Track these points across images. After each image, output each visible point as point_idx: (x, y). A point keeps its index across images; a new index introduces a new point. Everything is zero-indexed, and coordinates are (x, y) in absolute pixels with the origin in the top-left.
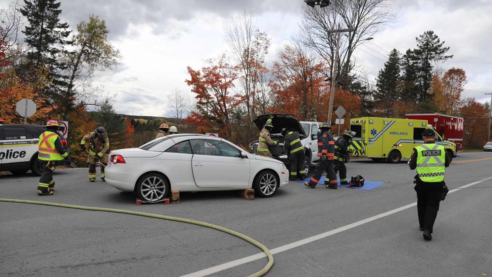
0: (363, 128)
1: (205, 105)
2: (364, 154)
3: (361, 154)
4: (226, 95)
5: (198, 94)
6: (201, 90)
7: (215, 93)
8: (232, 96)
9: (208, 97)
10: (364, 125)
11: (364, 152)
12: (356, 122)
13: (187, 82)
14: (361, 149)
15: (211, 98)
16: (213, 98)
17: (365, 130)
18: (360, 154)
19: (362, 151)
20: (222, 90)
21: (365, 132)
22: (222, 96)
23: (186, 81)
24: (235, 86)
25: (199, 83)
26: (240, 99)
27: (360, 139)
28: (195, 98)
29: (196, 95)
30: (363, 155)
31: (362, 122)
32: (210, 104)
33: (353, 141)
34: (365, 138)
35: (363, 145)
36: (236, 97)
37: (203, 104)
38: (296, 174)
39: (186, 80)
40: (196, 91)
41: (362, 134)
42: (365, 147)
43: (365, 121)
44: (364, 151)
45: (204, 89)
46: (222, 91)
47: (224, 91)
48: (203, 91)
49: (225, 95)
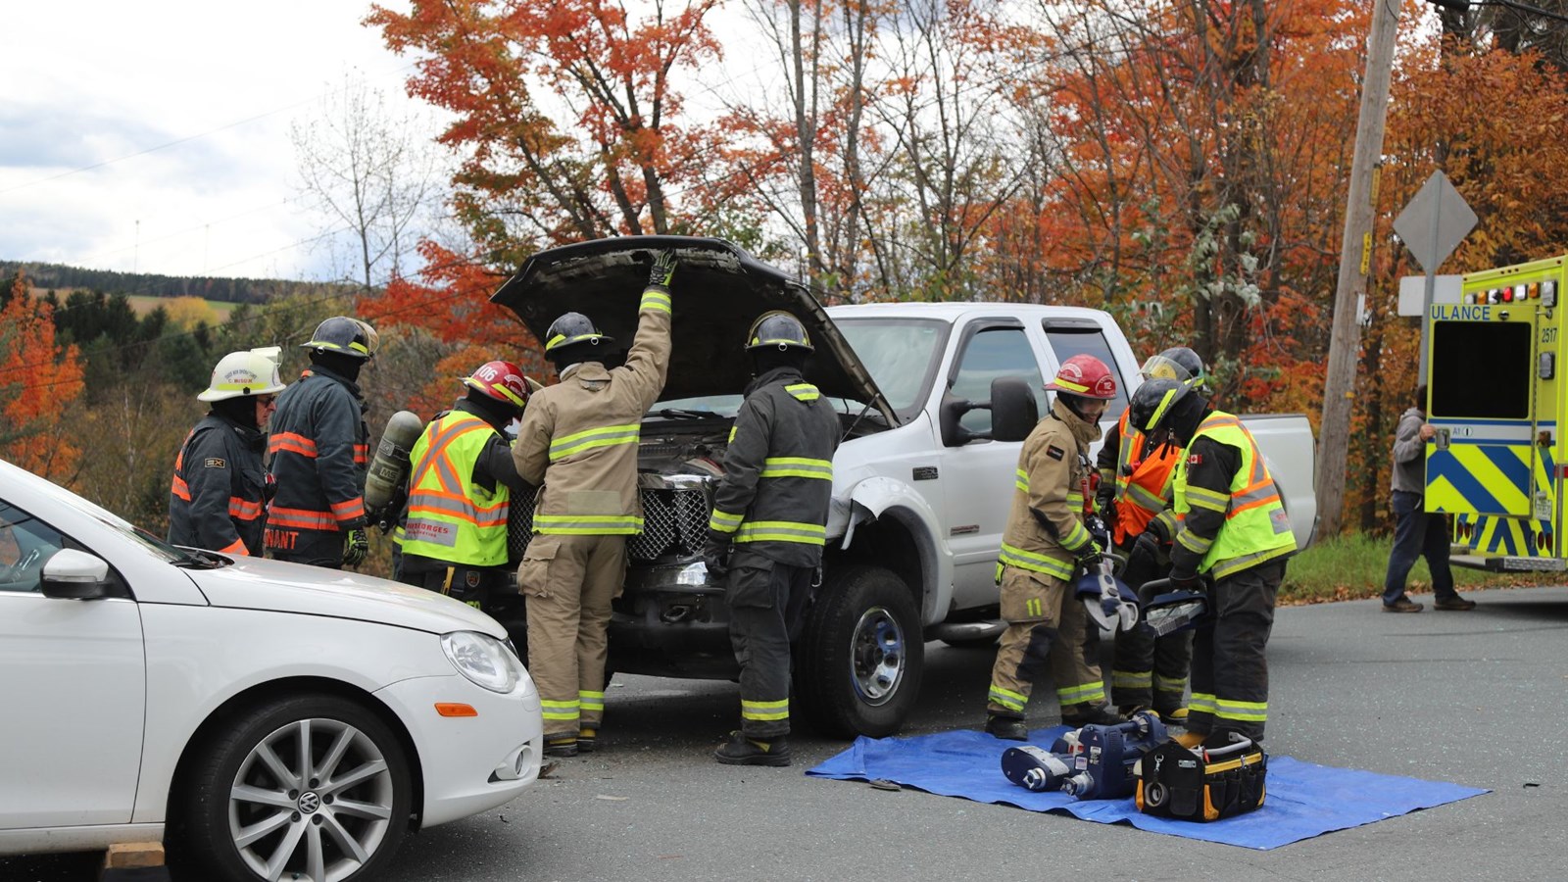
0: (1538, 348)
1: (517, 192)
2: (1550, 547)
3: (1533, 552)
4: (664, 121)
5: (464, 116)
6: (480, 84)
7: (583, 103)
8: (706, 128)
9: (532, 136)
10: (1549, 317)
11: (1548, 538)
12: (1499, 297)
13: (380, 29)
14: (1525, 512)
15: (556, 143)
16: (567, 140)
17: (1553, 358)
18: (1523, 553)
19: (1536, 527)
20: (628, 80)
21: (1552, 376)
22: (629, 125)
23: (372, 20)
24: (726, 49)
25: (463, 31)
26: (763, 144)
27: (1521, 432)
28: (442, 141)
29: (448, 117)
30: (1544, 553)
31: (1537, 293)
32: (548, 181)
33: (1455, 450)
34: (1553, 423)
35: (1540, 475)
36: (735, 128)
37: (499, 184)
38: (786, 715)
39: (374, 7)
40: (442, 90)
41: (1538, 390)
42: (1552, 497)
43: (1556, 285)
44: (1545, 524)
45: (506, 77)
46: (630, 89)
47: (650, 89)
48: (498, 91)
49: (656, 117)
